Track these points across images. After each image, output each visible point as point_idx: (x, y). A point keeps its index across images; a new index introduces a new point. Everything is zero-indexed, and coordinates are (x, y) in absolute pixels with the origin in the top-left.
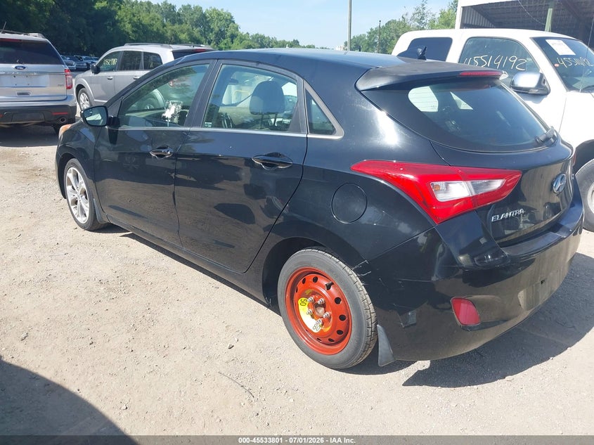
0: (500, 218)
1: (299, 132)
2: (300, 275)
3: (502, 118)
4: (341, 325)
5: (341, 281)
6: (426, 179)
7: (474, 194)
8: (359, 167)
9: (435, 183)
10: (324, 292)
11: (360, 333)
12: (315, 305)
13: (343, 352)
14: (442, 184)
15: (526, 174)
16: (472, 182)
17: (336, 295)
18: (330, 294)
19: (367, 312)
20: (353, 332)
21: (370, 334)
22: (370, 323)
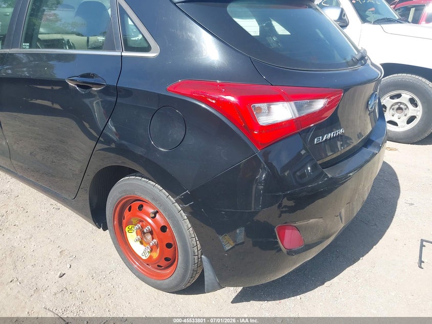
0: (322, 139)
1: (113, 49)
2: (127, 201)
3: (322, 36)
4: (169, 253)
5: (165, 210)
6: (247, 101)
7: (297, 116)
8: (175, 88)
9: (257, 105)
10: (150, 220)
11: (186, 261)
12: (142, 233)
13: (171, 278)
14: (264, 106)
15: (347, 93)
16: (295, 103)
17: (162, 224)
18: (156, 222)
19: (192, 240)
20: (179, 261)
21: (196, 261)
22: (196, 251)
